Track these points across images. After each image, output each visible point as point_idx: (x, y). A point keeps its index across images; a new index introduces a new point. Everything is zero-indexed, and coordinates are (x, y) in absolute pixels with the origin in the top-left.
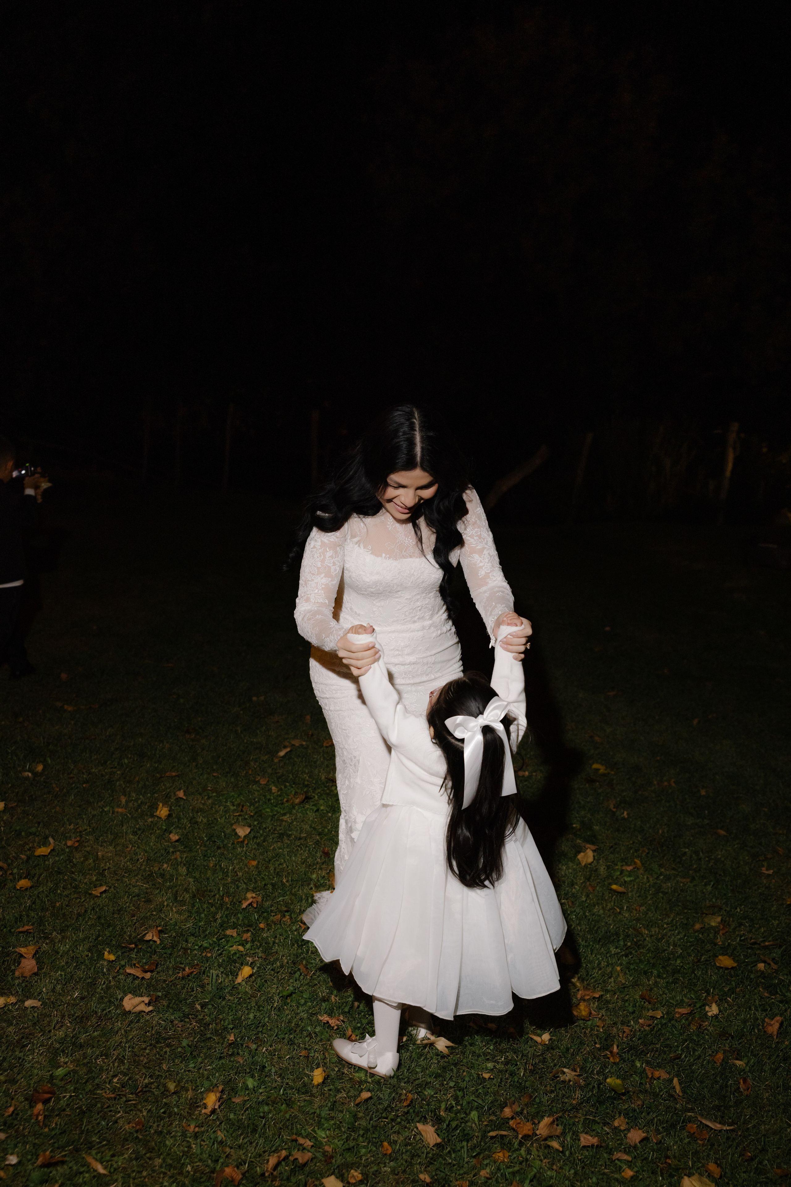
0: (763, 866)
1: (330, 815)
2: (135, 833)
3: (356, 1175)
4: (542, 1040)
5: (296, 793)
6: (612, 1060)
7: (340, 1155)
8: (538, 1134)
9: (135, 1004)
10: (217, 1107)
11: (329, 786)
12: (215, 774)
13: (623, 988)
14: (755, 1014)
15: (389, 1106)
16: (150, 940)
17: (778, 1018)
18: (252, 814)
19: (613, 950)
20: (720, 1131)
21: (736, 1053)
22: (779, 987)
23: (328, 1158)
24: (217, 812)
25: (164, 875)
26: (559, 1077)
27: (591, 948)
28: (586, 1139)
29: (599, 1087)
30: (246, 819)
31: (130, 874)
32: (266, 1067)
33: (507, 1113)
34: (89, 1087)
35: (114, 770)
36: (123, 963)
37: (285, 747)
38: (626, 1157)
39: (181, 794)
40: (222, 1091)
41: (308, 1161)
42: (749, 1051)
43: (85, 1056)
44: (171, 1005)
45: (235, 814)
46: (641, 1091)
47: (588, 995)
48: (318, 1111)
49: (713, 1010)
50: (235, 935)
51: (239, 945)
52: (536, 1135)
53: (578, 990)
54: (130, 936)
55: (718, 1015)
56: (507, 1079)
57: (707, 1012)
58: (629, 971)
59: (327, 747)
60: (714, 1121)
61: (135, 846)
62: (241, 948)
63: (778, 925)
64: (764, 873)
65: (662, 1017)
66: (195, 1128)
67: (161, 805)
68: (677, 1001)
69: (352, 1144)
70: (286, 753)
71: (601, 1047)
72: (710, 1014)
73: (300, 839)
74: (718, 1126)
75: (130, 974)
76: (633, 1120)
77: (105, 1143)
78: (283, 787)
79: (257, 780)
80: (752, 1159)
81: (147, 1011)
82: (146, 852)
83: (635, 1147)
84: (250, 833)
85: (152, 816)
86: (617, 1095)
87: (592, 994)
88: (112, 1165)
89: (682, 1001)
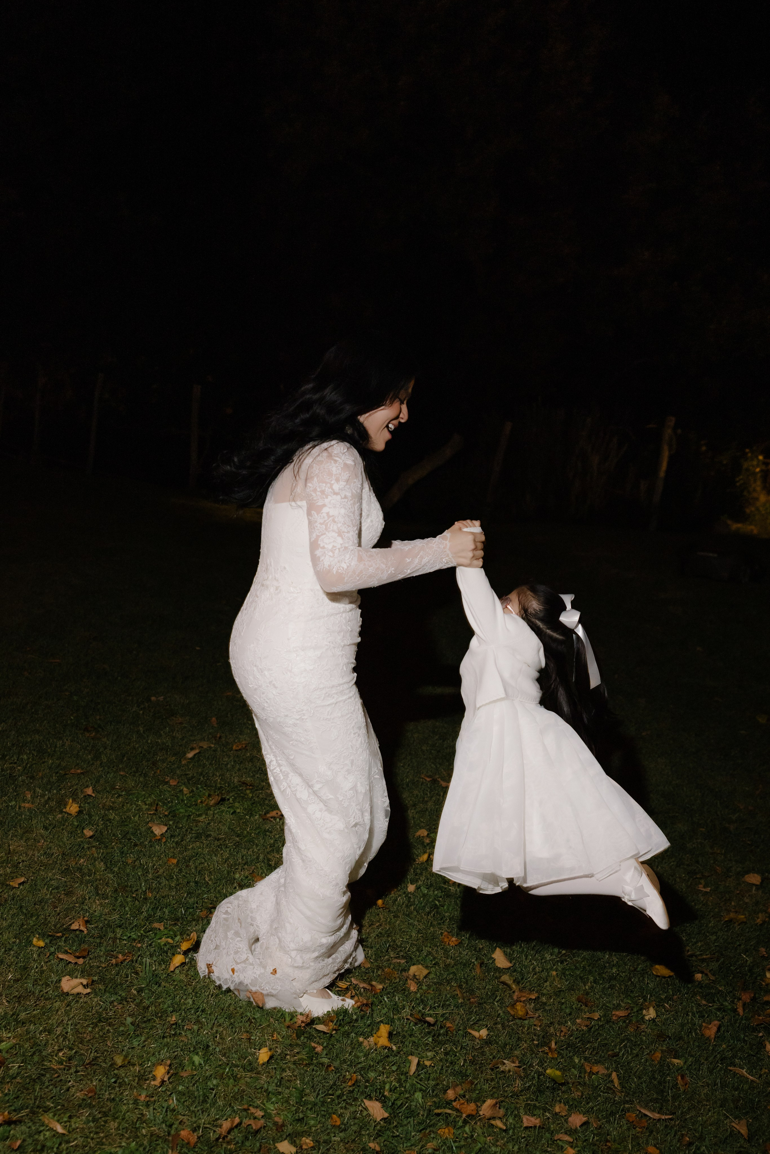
0: (701, 884)
1: (247, 817)
2: (46, 828)
3: (307, 1142)
4: (480, 1035)
5: (210, 796)
6: (550, 1055)
7: (290, 1125)
8: (481, 1114)
9: (73, 985)
10: (166, 1079)
11: (242, 789)
12: (122, 773)
13: (558, 993)
14: (692, 1019)
15: (335, 1084)
16: (77, 930)
17: (716, 1022)
18: (166, 813)
19: (548, 957)
20: (659, 1120)
21: (674, 1053)
22: (717, 997)
23: (279, 1127)
24: (129, 810)
25: (81, 869)
26: (498, 1067)
27: (526, 954)
28: (528, 1121)
29: (539, 1078)
30: (160, 818)
31: (46, 868)
32: (209, 1046)
33: (451, 1095)
34: (36, 1058)
35: (15, 766)
36: (52, 949)
37: (192, 749)
38: (567, 1138)
39: (89, 791)
40: (170, 1065)
41: (261, 1128)
42: (686, 1052)
43: (28, 1032)
44: (107, 989)
45: (149, 813)
46: (580, 1083)
47: (524, 996)
48: (266, 1086)
49: (651, 1014)
50: (162, 928)
51: (167, 938)
52: (480, 1116)
53: (514, 992)
54: (55, 926)
55: (656, 1018)
56: (448, 1067)
57: (644, 1015)
58: (565, 977)
59: (236, 750)
60: (653, 1111)
61: (47, 841)
62: (170, 940)
63: (715, 940)
64: (700, 890)
65: (599, 1019)
66: (145, 1098)
67: (71, 800)
68: (614, 1005)
69: (301, 1116)
70: (195, 755)
71: (539, 1044)
72: (647, 1018)
73: (218, 840)
74: (657, 1116)
75: (62, 959)
76: (573, 1106)
77: (59, 1107)
78: (194, 789)
79: (166, 780)
80: (690, 1144)
81: (85, 993)
82: (60, 847)
83: (576, 1130)
84: (166, 831)
85: (61, 812)
86: (556, 1085)
87: (528, 996)
88: (70, 1126)
89: (619, 1005)
